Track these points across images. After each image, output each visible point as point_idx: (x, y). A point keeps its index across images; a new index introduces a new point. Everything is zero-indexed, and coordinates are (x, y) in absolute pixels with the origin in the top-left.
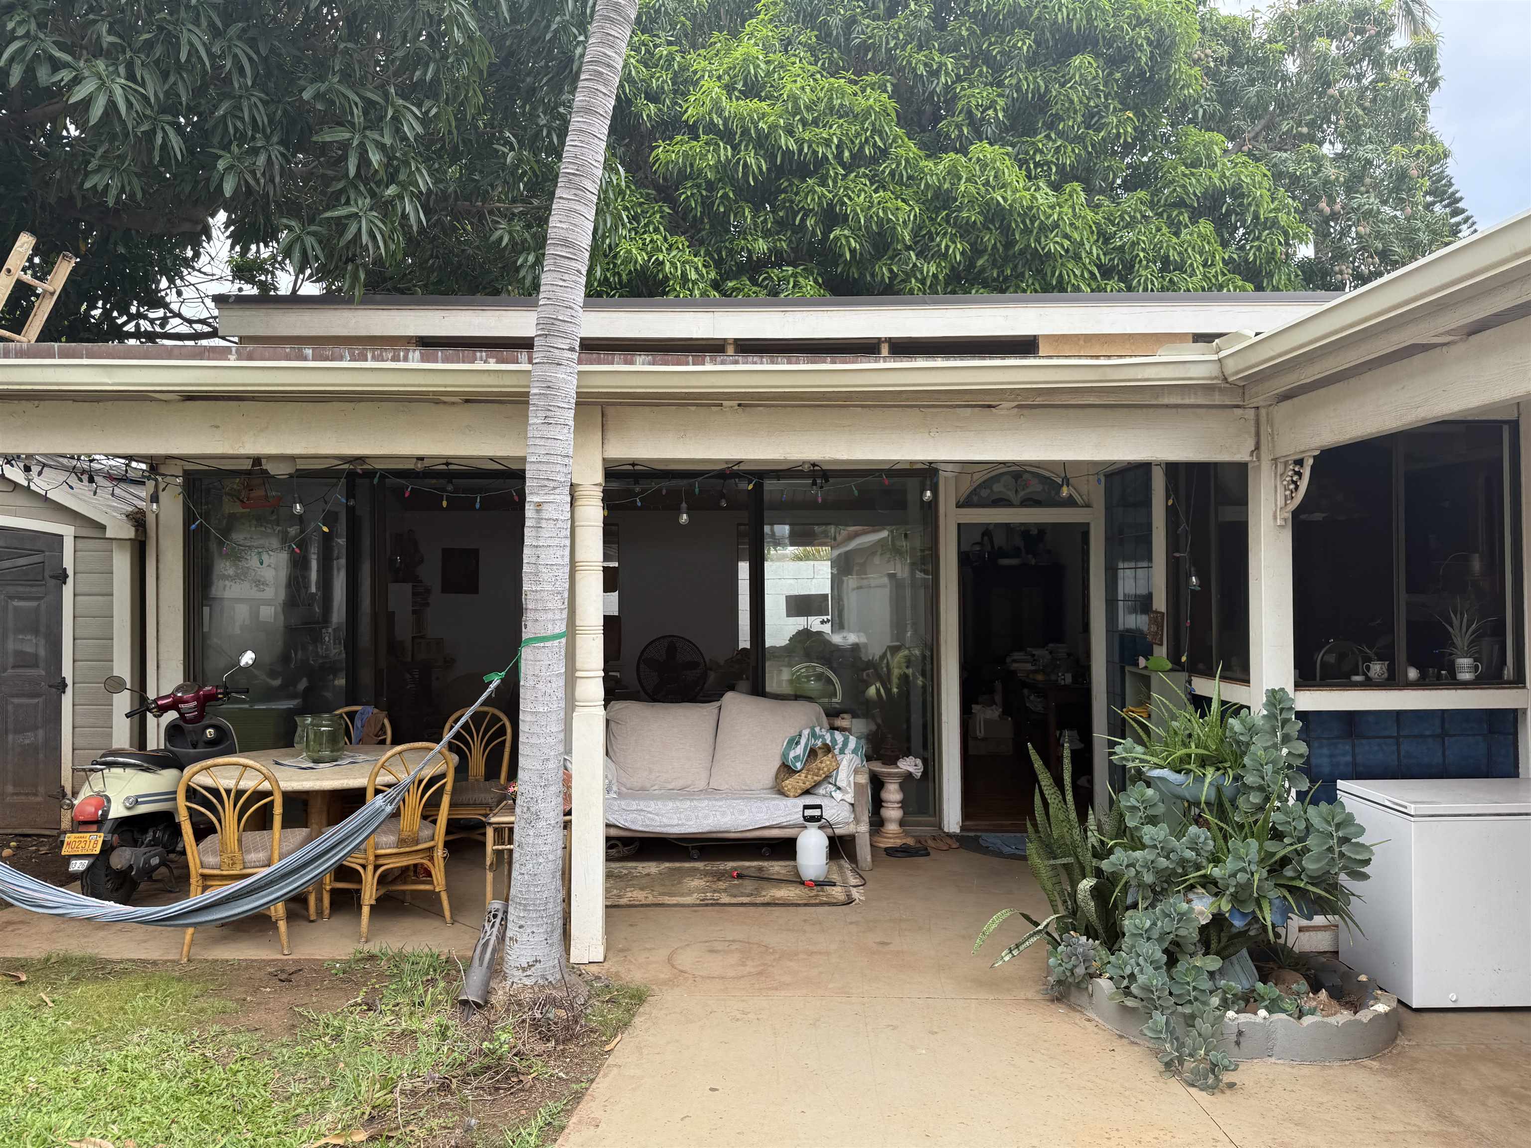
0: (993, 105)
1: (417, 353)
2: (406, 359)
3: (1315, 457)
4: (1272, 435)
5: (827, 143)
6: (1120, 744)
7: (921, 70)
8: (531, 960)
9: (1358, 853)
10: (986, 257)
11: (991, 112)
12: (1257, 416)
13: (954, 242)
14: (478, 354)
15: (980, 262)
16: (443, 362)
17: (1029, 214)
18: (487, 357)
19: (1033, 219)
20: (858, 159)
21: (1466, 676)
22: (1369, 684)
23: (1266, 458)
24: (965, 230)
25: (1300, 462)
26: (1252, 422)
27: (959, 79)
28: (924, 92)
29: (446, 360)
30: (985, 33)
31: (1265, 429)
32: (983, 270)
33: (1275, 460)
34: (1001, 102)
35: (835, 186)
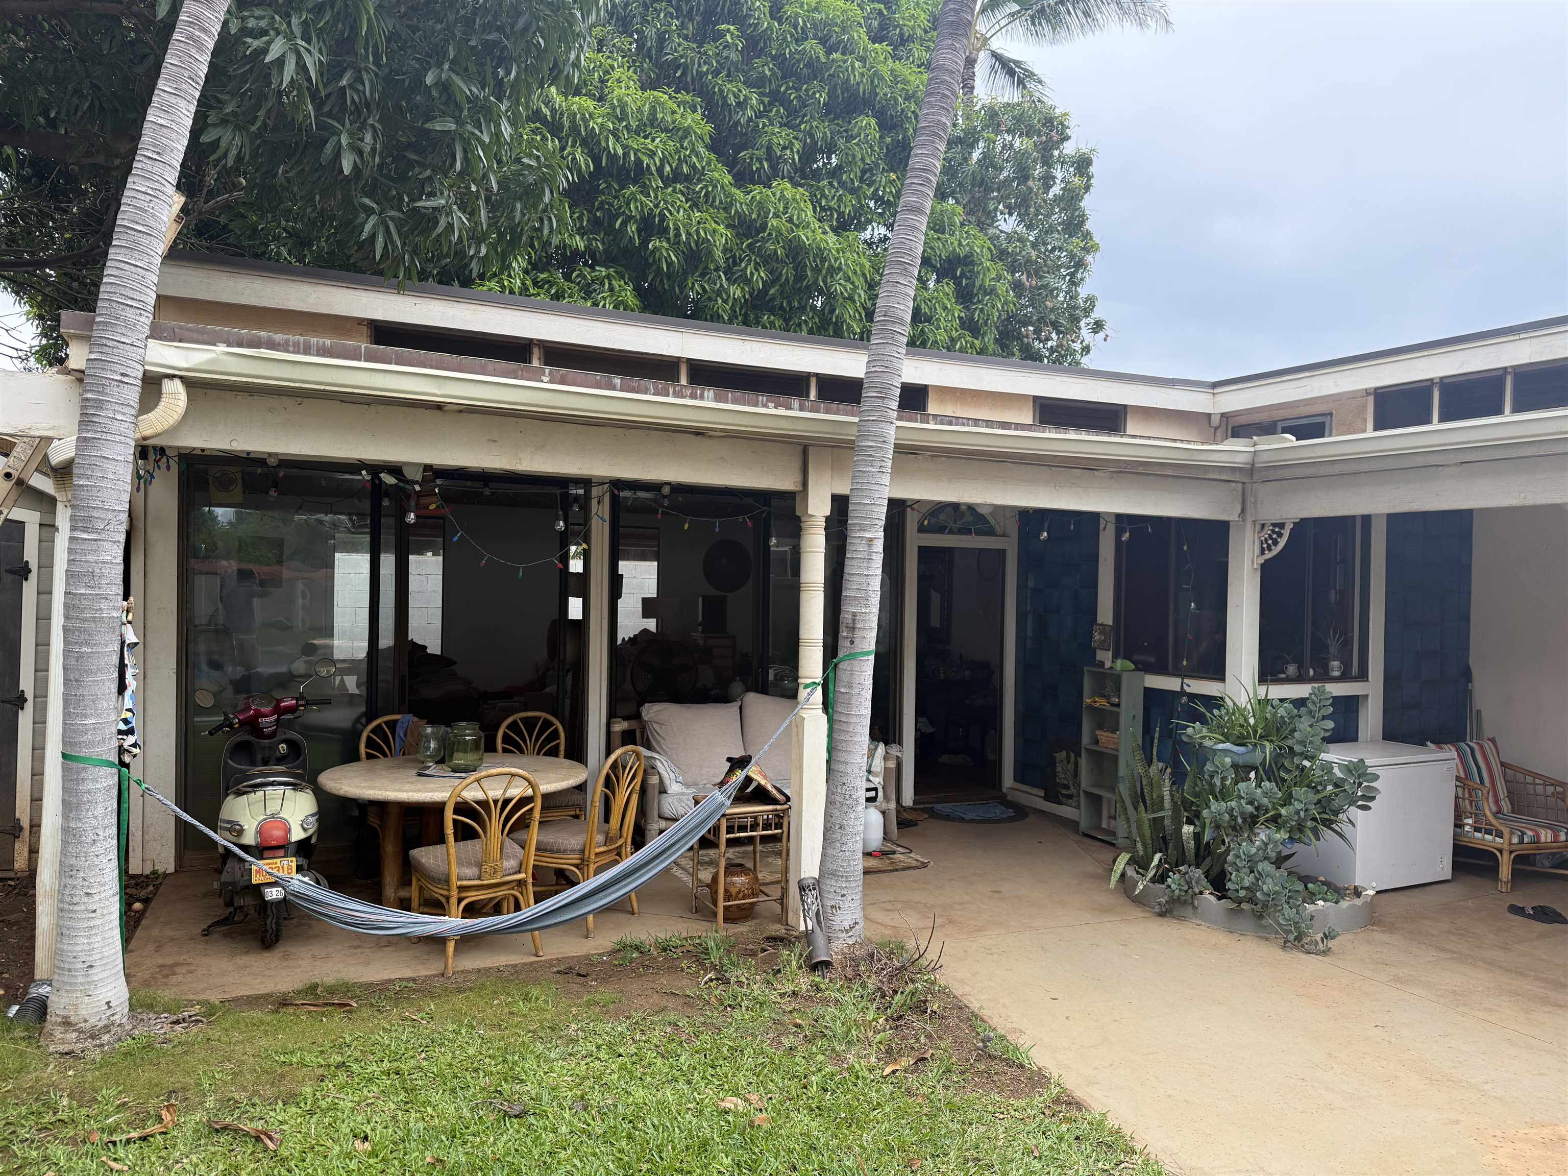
0: (790, 146)
2: (702, 397)
3: (1294, 523)
4: (1255, 503)
5: (652, 154)
6: (1190, 726)
7: (732, 100)
8: (851, 923)
9: (1370, 792)
10: (777, 287)
11: (788, 152)
12: (1244, 490)
13: (757, 270)
14: (760, 398)
15: (772, 291)
16: (732, 403)
17: (821, 255)
18: (767, 401)
19: (823, 260)
20: (677, 176)
21: (1337, 674)
22: (1289, 680)
23: (1249, 519)
24: (768, 260)
25: (1282, 526)
26: (1240, 493)
27: (760, 114)
28: (730, 121)
29: (735, 401)
30: (784, 77)
31: (1250, 499)
32: (773, 299)
33: (1254, 521)
34: (797, 146)
35: (656, 198)
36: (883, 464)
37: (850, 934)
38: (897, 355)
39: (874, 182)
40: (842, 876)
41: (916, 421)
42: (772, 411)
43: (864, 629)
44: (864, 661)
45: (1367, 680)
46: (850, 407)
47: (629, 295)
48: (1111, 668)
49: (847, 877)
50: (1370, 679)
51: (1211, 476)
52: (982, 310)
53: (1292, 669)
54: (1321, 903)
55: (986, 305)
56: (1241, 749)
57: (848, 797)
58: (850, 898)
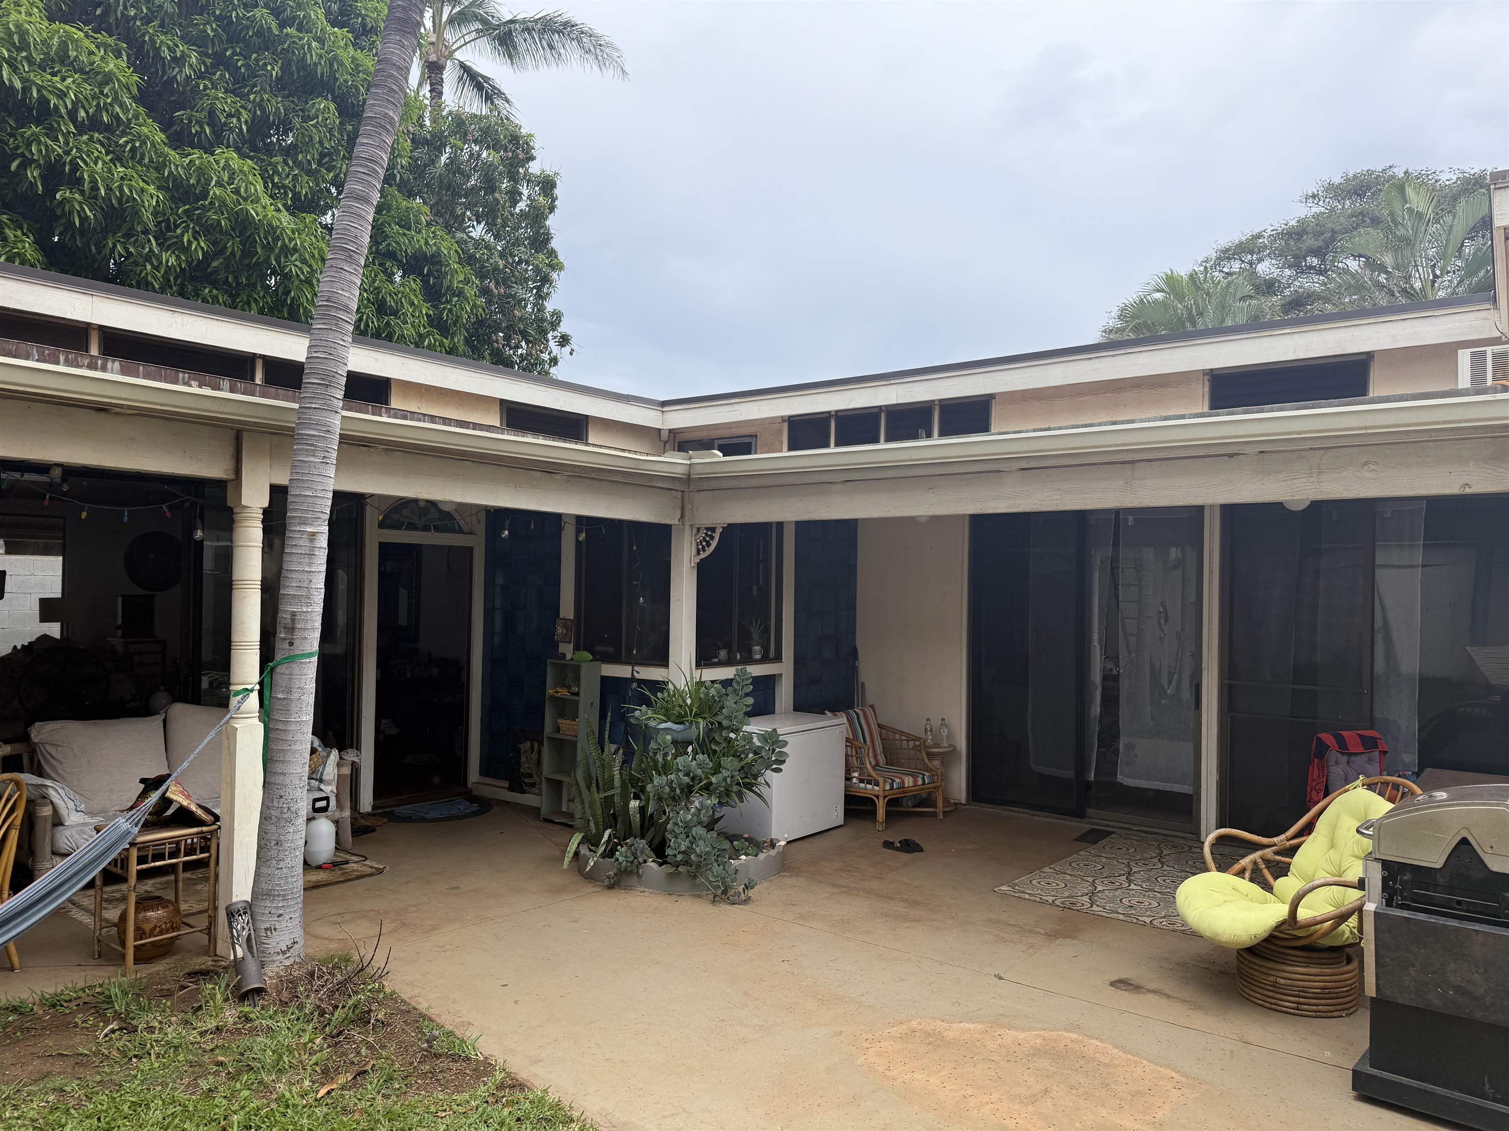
0: (238, 115)
1: (117, 365)
2: (104, 369)
3: (723, 528)
4: (692, 509)
5: (62, 95)
6: (637, 709)
7: (166, 53)
8: (289, 943)
9: (782, 757)
10: (221, 260)
11: (235, 120)
12: (682, 496)
13: (196, 239)
14: (181, 375)
15: (215, 264)
16: (145, 377)
17: (273, 232)
18: (189, 378)
19: (277, 239)
20: (94, 124)
21: (758, 657)
22: (719, 664)
23: (688, 523)
24: (208, 230)
25: (713, 530)
26: (680, 500)
27: (201, 76)
28: (163, 75)
29: (147, 376)
30: (230, 40)
31: (688, 506)
32: (216, 271)
33: (691, 525)
34: (245, 116)
35: (67, 143)
36: (327, 454)
37: (287, 955)
38: (341, 343)
39: (334, 167)
40: (279, 895)
41: (367, 413)
42: (195, 390)
43: (305, 629)
44: (305, 663)
45: (781, 662)
46: (290, 393)
47: (27, 247)
48: (572, 659)
49: (284, 895)
50: (783, 660)
51: (655, 484)
52: (450, 310)
53: (723, 654)
54: (743, 857)
55: (455, 306)
56: (680, 727)
57: (285, 810)
58: (287, 917)
